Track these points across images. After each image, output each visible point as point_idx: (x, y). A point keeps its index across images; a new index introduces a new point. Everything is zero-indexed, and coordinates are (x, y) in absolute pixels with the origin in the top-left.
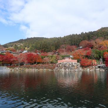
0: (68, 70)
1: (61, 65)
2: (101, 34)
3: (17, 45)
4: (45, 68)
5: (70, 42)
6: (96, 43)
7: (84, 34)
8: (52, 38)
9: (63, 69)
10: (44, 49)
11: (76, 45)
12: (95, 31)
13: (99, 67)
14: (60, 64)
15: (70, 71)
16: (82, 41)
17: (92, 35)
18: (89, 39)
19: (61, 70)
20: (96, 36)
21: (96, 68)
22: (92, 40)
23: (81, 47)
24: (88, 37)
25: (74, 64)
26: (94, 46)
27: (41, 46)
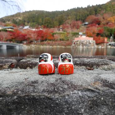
0: (86, 47)
1: (78, 43)
2: (110, 7)
3: (15, 19)
4: (58, 45)
5: (75, 16)
6: (104, 18)
7: (91, 7)
8: (54, 12)
9: (81, 46)
10: (46, 25)
11: (81, 20)
12: (104, 4)
13: (110, 45)
14: (78, 41)
15: (87, 48)
16: (88, 15)
17: (100, 9)
18: (96, 14)
19: (78, 47)
20: (104, 10)
21: (107, 46)
22: (99, 14)
23: (87, 23)
24: (95, 11)
25: (91, 42)
26: (101, 22)
27: (42, 21)
